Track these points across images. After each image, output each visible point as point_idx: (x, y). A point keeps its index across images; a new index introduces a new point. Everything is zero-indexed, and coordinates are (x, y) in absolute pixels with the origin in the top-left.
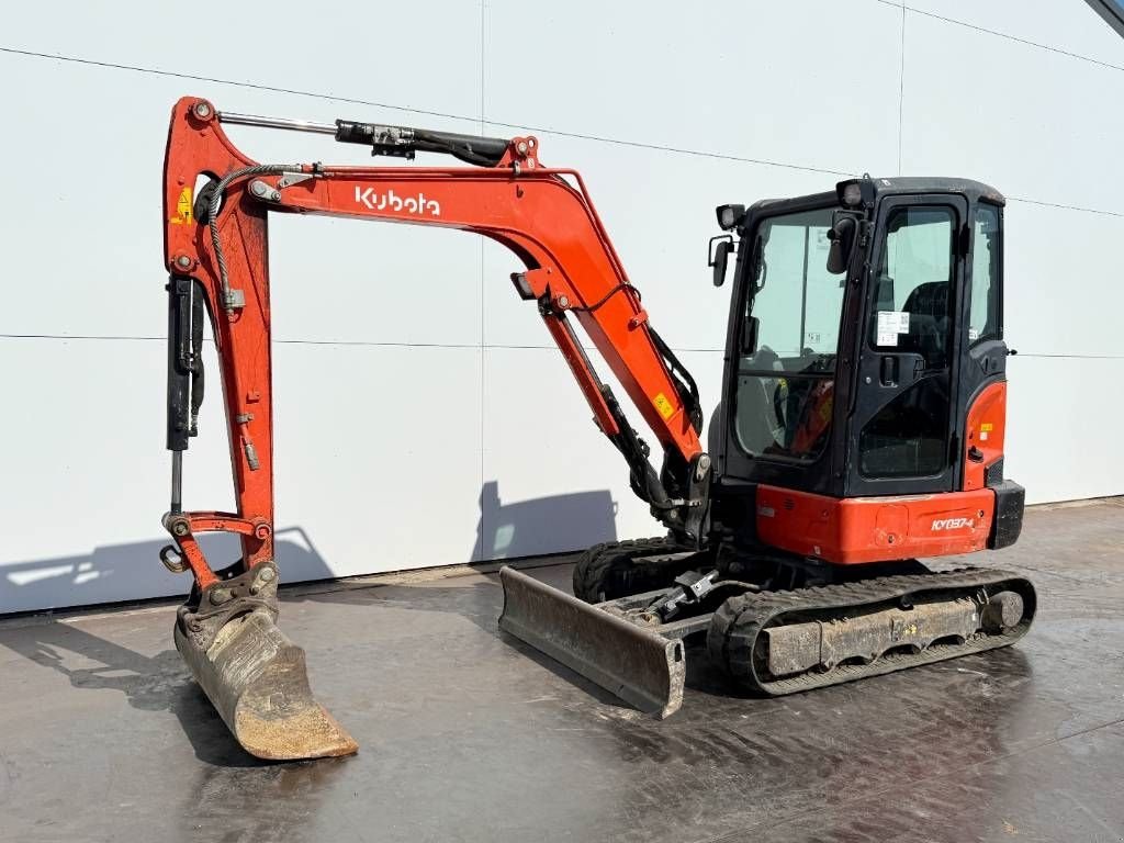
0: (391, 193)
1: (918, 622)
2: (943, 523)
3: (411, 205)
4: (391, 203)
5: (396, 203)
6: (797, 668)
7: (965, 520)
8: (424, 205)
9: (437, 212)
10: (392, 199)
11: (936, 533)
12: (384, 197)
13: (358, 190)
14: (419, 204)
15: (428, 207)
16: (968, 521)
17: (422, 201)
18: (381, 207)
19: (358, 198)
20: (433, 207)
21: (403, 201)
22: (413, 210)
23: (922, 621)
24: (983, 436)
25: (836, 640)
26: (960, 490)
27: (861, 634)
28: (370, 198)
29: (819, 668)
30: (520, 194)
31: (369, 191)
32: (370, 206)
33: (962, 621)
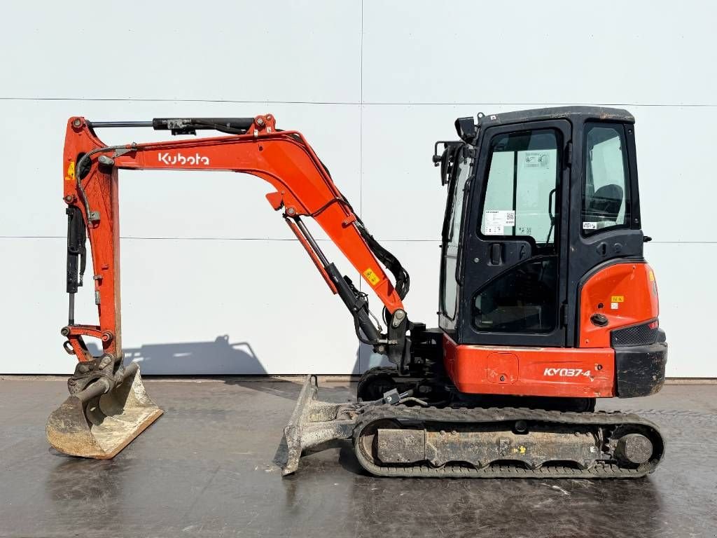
0: (179, 155)
1: (526, 445)
2: (555, 371)
3: (191, 160)
4: (179, 159)
5: (182, 160)
6: (403, 460)
7: (580, 371)
8: (200, 160)
9: (207, 163)
10: (180, 158)
11: (547, 378)
12: (175, 158)
13: (160, 155)
14: (196, 159)
15: (202, 160)
16: (584, 371)
17: (198, 158)
18: (174, 163)
19: (160, 159)
20: (205, 161)
21: (187, 159)
22: (192, 163)
23: (532, 444)
24: (614, 306)
25: (442, 446)
26: (576, 346)
27: (466, 445)
28: (167, 159)
29: (426, 463)
30: (261, 149)
31: (167, 155)
32: (167, 163)
33: (578, 451)
